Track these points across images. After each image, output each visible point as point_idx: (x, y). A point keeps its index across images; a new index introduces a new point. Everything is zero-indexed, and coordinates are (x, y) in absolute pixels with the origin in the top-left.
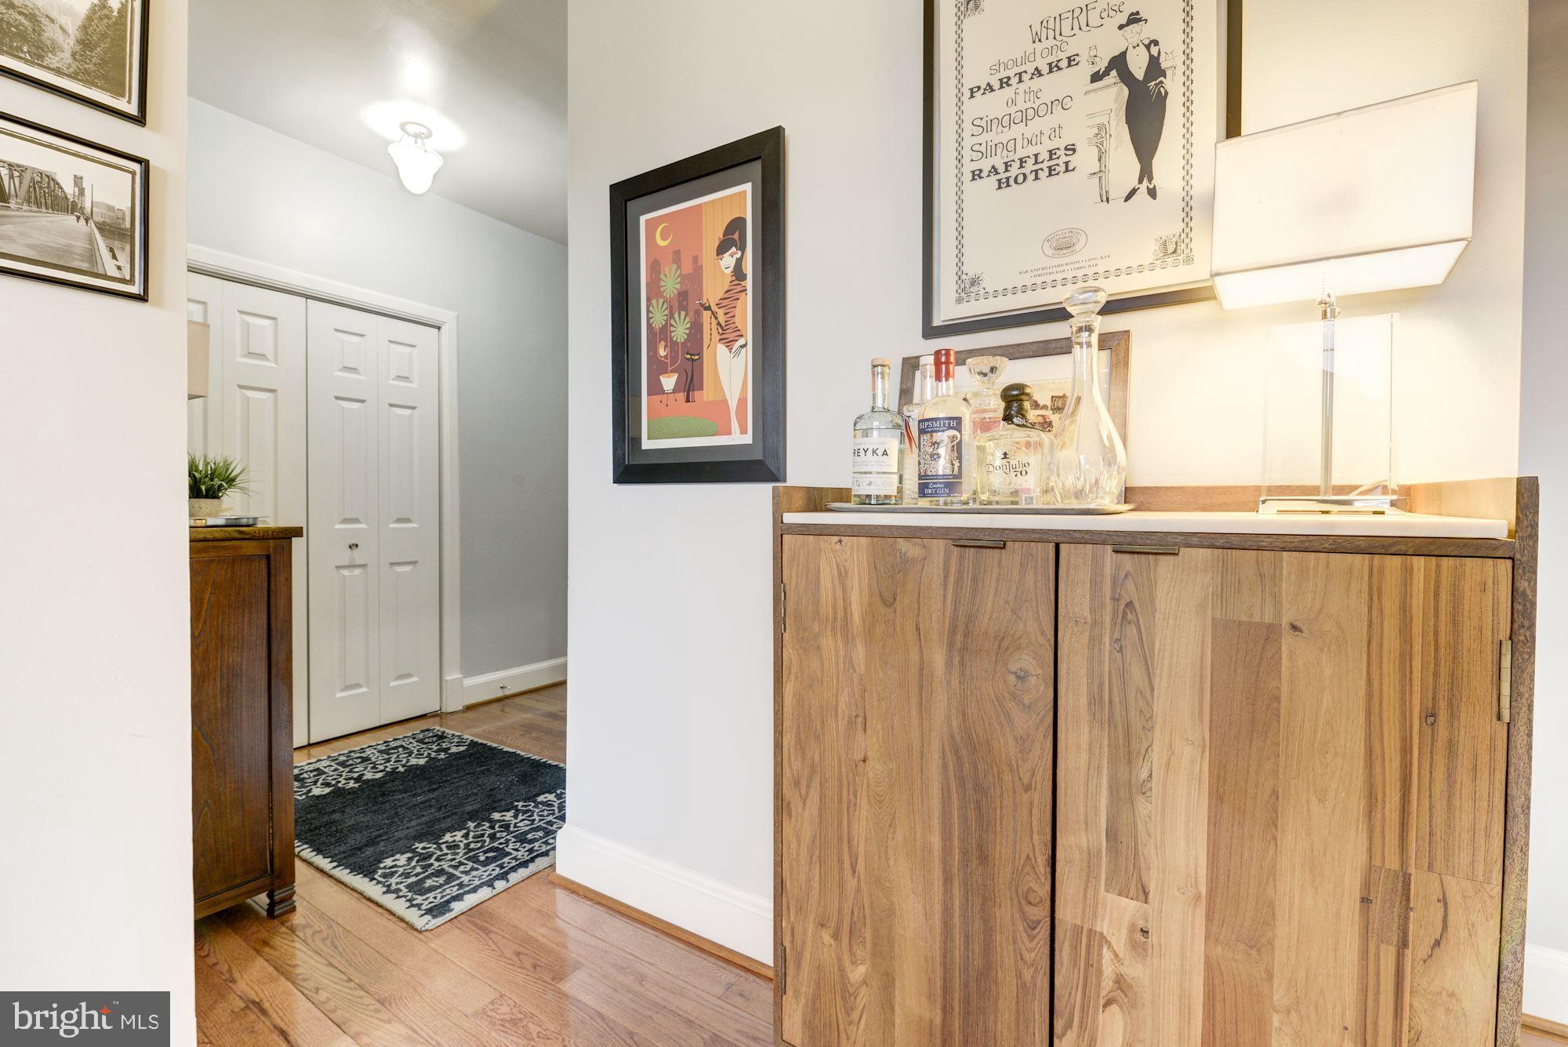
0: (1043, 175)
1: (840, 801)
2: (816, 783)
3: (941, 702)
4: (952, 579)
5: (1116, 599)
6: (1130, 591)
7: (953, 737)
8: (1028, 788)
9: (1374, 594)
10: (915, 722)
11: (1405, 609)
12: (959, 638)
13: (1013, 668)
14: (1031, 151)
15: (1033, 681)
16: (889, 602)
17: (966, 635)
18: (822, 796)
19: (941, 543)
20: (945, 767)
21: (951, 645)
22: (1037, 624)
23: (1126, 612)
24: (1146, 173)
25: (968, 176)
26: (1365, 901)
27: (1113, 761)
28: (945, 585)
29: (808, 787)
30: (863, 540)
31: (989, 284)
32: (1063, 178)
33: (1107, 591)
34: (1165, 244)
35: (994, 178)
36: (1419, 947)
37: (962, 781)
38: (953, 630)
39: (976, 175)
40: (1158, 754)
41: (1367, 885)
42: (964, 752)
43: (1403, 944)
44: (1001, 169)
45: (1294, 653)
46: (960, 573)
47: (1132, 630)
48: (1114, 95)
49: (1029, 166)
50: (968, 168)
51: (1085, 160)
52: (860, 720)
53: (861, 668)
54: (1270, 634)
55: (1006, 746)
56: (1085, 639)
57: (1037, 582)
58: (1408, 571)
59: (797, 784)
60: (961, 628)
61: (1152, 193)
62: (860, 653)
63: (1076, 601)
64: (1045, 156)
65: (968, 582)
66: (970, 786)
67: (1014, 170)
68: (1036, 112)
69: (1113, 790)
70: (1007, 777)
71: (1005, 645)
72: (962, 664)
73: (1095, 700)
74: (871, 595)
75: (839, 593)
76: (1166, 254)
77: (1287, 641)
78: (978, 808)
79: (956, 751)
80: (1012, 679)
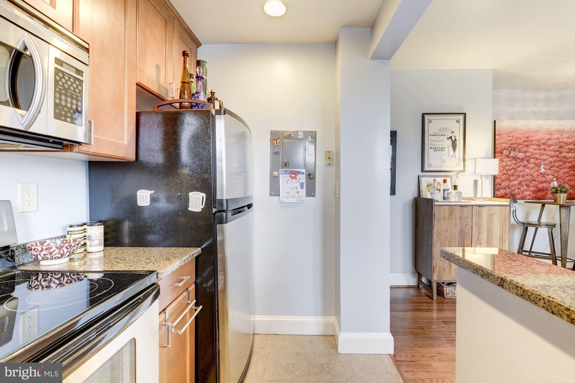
0: (441, 150)
1: (444, 242)
2: (440, 241)
3: (458, 227)
4: (460, 211)
5: (478, 212)
6: (480, 211)
7: (460, 231)
8: (469, 235)
9: (500, 210)
10: (455, 230)
11: (502, 211)
12: (461, 218)
13: (467, 221)
14: (439, 146)
15: (469, 222)
16: (451, 214)
17: (462, 218)
18: (441, 243)
19: (459, 206)
20: (459, 235)
21: (460, 219)
22: (470, 216)
23: (479, 213)
24: (454, 154)
25: (429, 148)
26: (500, 239)
27: (478, 230)
28: (459, 212)
29: (438, 242)
30: (448, 206)
31: (433, 165)
32: (444, 152)
33: (478, 211)
34: (457, 164)
35: (433, 149)
36: (503, 242)
37: (461, 236)
38: (460, 218)
39: (431, 148)
40: (482, 229)
41: (500, 238)
42: (461, 232)
43: (502, 242)
44: (435, 148)
45: (494, 216)
46: (461, 210)
47: (480, 215)
48: (450, 142)
49: (439, 149)
50: (430, 147)
51: (446, 149)
52: (447, 231)
53: (447, 224)
54: (492, 215)
55: (466, 231)
56: (475, 217)
57: (470, 211)
58: (503, 208)
59: (437, 242)
60: (461, 217)
61: (455, 157)
62: (447, 222)
63: (474, 213)
64: (441, 148)
65: (462, 211)
66: (462, 237)
67: (436, 149)
68: (440, 141)
69: (478, 234)
70: (466, 234)
71: (467, 218)
72: (461, 221)
73: (476, 224)
74: (449, 214)
75: (444, 214)
76: (457, 165)
77: (494, 215)
78: (463, 239)
79: (460, 233)
80: (467, 223)
